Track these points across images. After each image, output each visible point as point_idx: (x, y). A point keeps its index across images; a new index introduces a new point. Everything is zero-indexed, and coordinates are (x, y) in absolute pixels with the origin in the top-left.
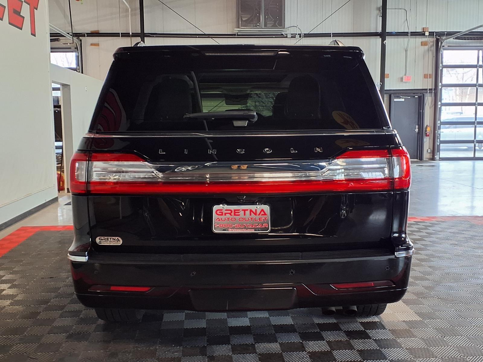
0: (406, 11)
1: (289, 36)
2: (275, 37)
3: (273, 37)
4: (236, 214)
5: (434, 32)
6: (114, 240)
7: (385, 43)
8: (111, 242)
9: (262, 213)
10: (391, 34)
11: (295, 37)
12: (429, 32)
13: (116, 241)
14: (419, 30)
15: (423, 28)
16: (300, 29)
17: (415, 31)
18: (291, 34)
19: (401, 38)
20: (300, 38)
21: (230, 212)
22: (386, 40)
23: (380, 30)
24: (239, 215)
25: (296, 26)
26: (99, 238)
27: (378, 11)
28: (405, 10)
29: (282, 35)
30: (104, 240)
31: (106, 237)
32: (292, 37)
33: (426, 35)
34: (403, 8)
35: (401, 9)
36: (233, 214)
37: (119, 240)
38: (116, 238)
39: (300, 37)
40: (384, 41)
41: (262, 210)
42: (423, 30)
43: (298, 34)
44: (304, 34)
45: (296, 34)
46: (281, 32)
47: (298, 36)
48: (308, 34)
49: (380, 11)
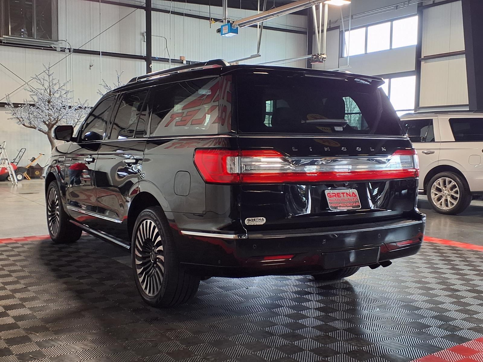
0: (165, 40)
1: (59, 49)
2: (43, 49)
3: (41, 49)
4: (339, 196)
5: (190, 61)
6: (259, 220)
7: (151, 67)
8: (257, 222)
9: (354, 195)
10: (155, 59)
11: (64, 51)
12: (187, 61)
13: (261, 221)
14: (178, 58)
15: (181, 57)
16: (69, 44)
17: (174, 59)
18: (61, 48)
19: (162, 63)
20: (70, 53)
21: (334, 195)
22: (151, 64)
23: (144, 54)
24: (340, 197)
25: (66, 40)
26: (248, 220)
27: (142, 36)
28: (165, 38)
29: (51, 47)
30: (252, 221)
31: (253, 218)
32: (61, 51)
33: (184, 63)
34: (163, 36)
35: (161, 37)
36: (337, 196)
37: (263, 220)
38: (262, 218)
39: (70, 51)
40: (150, 65)
41: (353, 193)
42: (181, 59)
43: (68, 49)
44: (73, 49)
45: (66, 48)
46: (50, 44)
47: (67, 51)
48: (78, 50)
49: (143, 36)
